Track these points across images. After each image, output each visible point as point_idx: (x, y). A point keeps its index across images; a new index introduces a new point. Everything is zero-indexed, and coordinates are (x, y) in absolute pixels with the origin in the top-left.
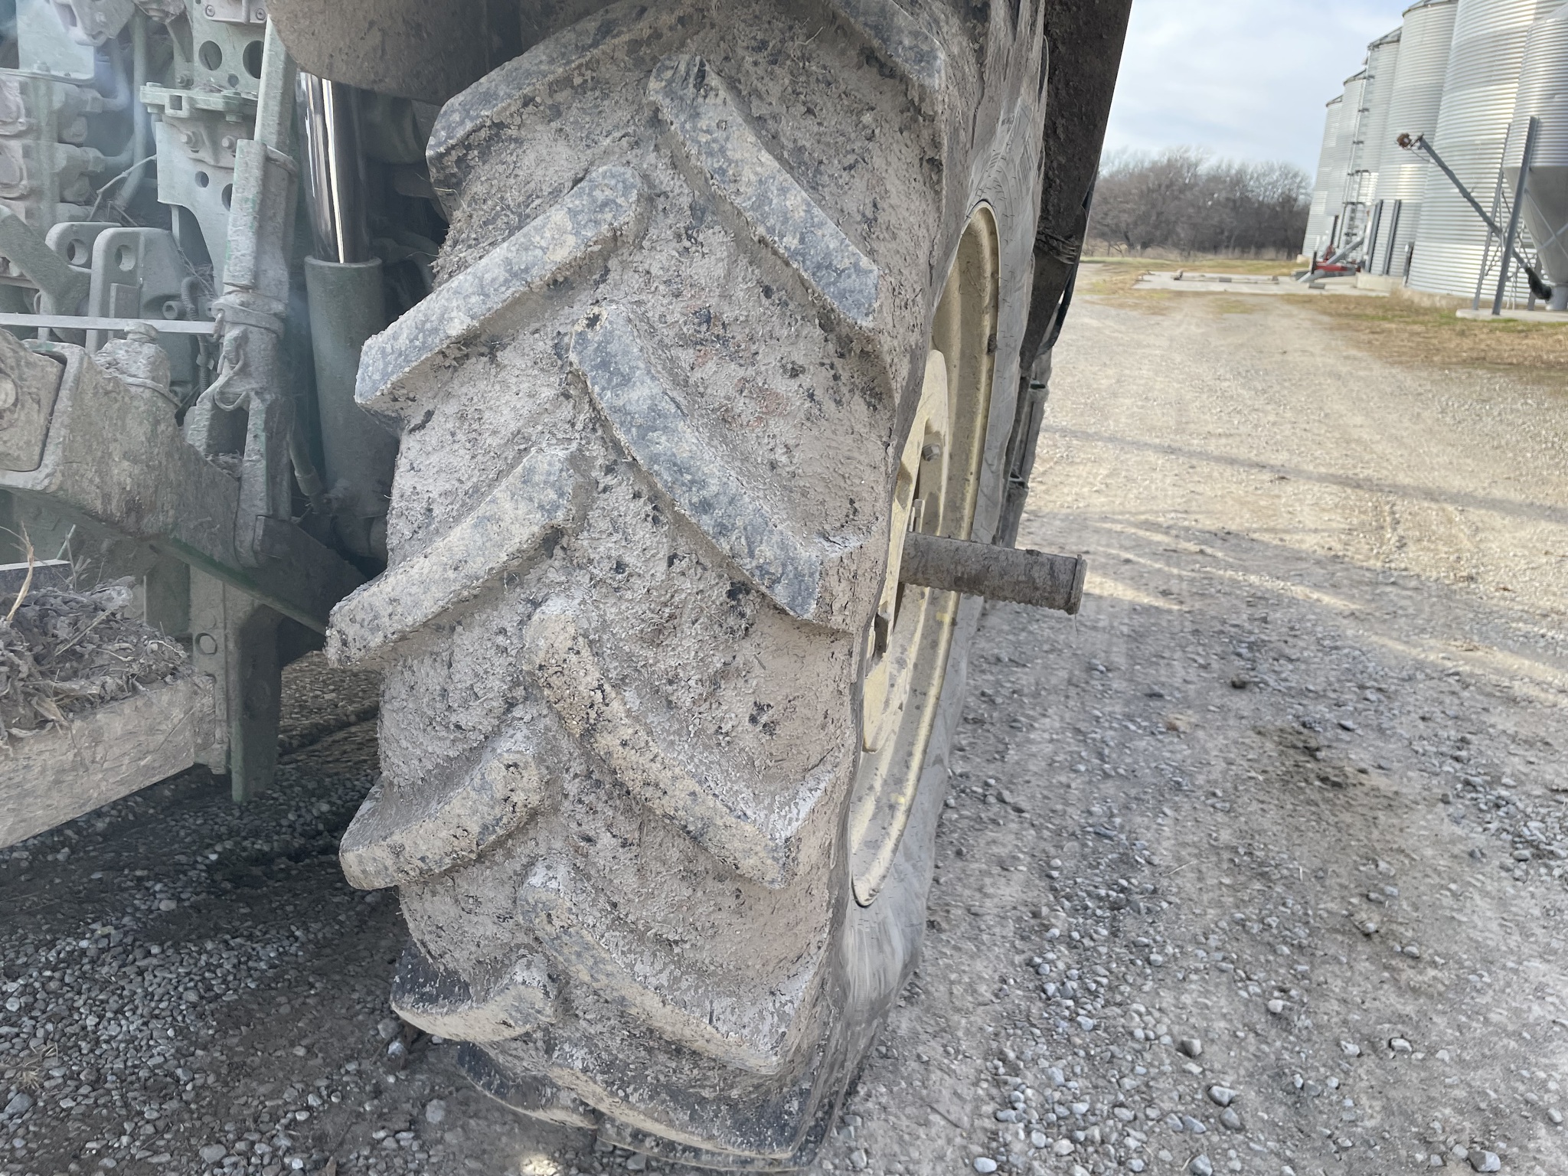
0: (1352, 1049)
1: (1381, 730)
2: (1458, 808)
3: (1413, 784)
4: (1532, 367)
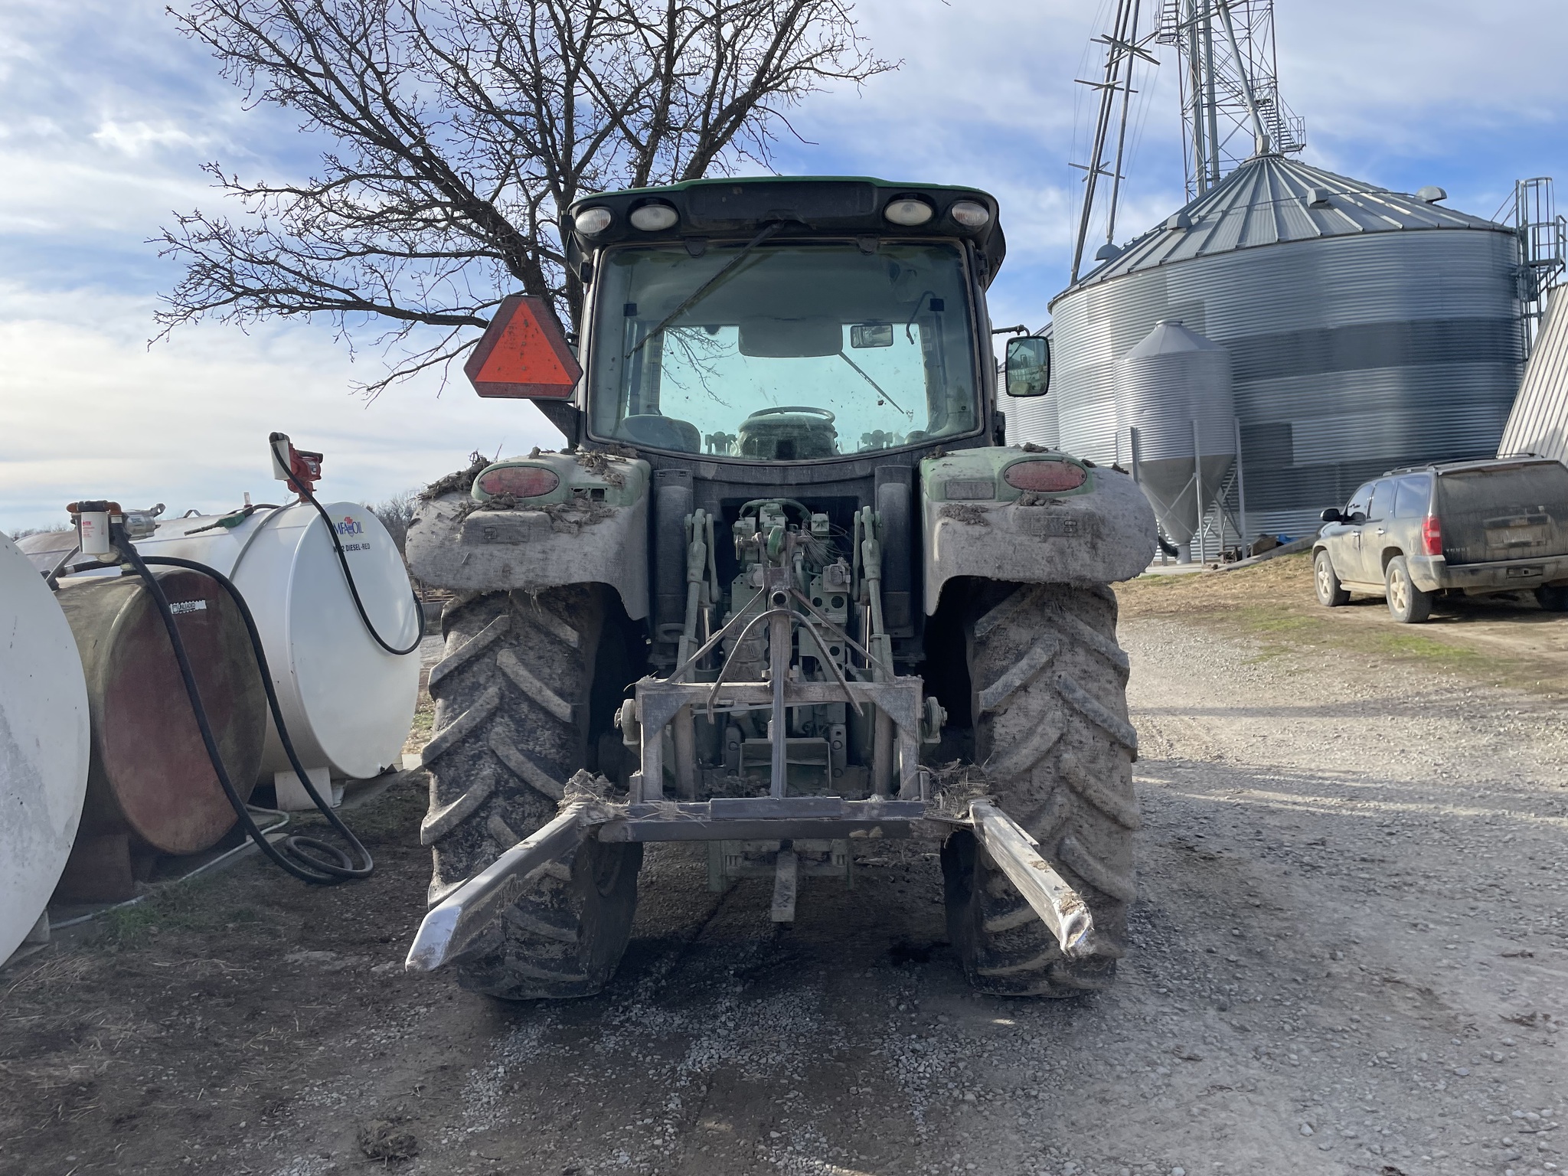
0: (1272, 939)
1: (1217, 835)
2: (1270, 858)
3: (1246, 854)
4: (1187, 613)
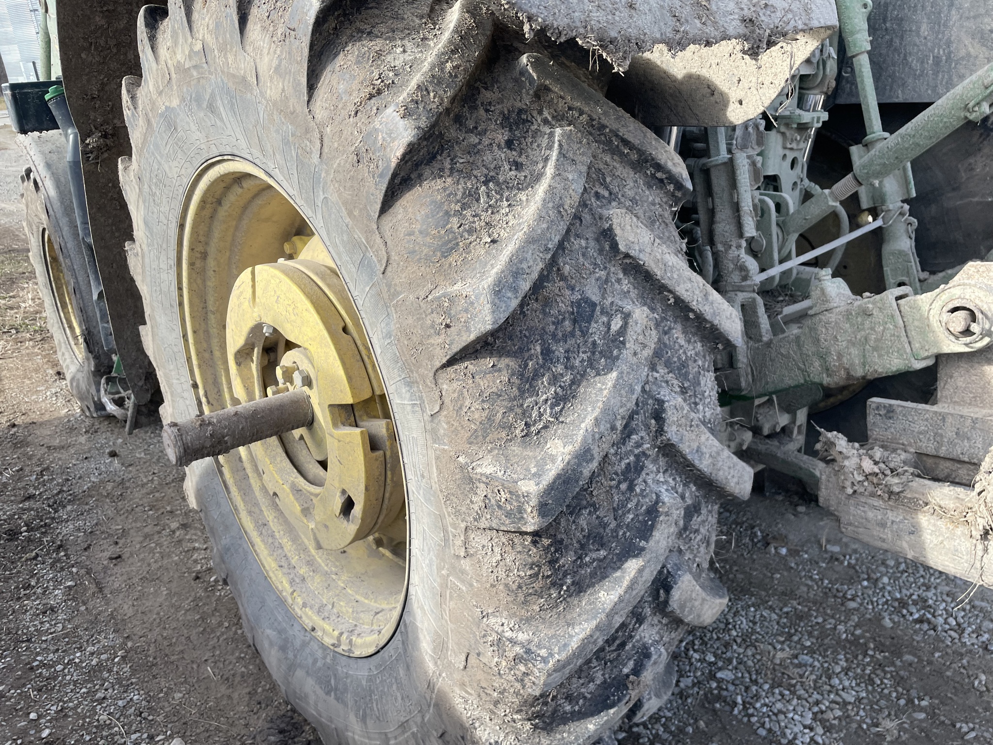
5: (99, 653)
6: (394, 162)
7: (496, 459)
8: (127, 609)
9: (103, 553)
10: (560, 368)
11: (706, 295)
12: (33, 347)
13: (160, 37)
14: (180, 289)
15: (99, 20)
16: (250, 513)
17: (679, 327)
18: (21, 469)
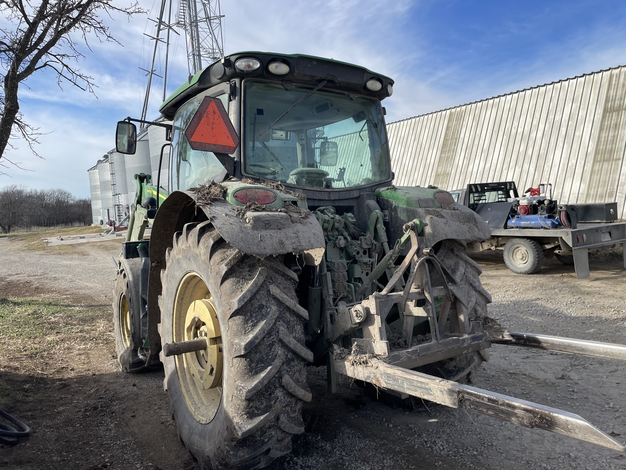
5: (126, 442)
6: (223, 275)
7: (238, 339)
8: (136, 431)
9: (128, 415)
10: (254, 319)
11: (295, 305)
12: (103, 346)
13: (179, 240)
14: (174, 309)
15: (163, 231)
16: (185, 387)
17: (288, 313)
18: (98, 389)
